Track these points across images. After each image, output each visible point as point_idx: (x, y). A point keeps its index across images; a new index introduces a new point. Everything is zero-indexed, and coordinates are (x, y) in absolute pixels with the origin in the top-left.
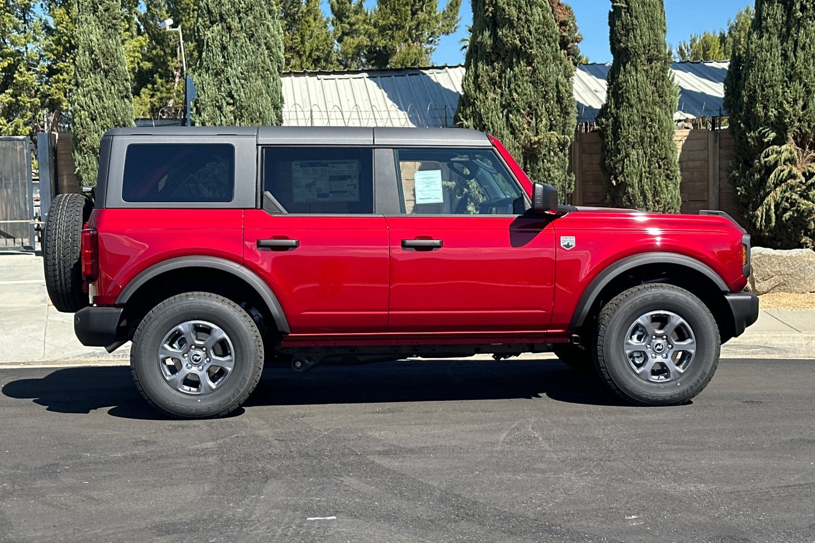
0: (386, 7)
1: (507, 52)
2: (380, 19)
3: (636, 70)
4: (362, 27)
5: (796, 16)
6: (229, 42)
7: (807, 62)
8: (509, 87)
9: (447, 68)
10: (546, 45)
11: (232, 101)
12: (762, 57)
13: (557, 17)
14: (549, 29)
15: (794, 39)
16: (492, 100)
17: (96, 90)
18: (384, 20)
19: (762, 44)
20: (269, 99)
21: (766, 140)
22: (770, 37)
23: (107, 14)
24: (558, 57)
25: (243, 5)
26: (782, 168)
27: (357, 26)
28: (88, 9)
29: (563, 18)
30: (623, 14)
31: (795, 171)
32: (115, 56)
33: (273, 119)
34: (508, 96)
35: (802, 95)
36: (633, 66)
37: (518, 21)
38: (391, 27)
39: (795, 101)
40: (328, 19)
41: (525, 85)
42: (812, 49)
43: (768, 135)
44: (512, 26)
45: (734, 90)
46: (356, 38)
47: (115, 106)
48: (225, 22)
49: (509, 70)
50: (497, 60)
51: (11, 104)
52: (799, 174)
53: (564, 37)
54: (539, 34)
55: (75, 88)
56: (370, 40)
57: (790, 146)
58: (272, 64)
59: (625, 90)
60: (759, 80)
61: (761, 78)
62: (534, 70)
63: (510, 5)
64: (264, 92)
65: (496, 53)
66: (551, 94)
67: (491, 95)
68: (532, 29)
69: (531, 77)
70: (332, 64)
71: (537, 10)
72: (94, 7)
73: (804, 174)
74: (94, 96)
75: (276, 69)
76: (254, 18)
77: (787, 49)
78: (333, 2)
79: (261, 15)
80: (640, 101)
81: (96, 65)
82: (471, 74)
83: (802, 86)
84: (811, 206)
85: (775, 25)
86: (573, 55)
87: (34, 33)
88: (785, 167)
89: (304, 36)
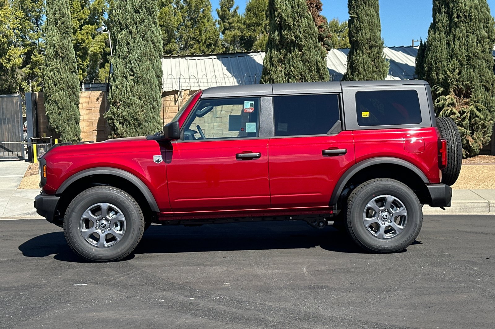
0: (250, 13)
1: (288, 43)
2: (247, 20)
3: (363, 53)
4: (236, 25)
5: (455, 21)
6: (131, 40)
7: (461, 47)
8: (289, 64)
9: (260, 52)
10: (310, 40)
11: (132, 74)
12: (435, 44)
13: (317, 23)
14: (311, 31)
15: (453, 34)
16: (280, 71)
17: (57, 68)
18: (249, 20)
19: (435, 37)
20: (154, 72)
21: (437, 93)
22: (440, 33)
23: (63, 25)
24: (317, 46)
25: (139, 19)
26: (447, 109)
27: (233, 24)
28: (53, 23)
29: (320, 23)
30: (355, 21)
31: (454, 110)
32: (68, 49)
33: (156, 83)
34: (289, 69)
35: (458, 66)
36: (361, 51)
37: (293, 26)
38: (253, 24)
39: (454, 70)
40: (216, 20)
41: (298, 62)
42: (464, 40)
43: (439, 89)
44: (290, 29)
45: (421, 63)
46: (233, 31)
47: (68, 77)
48: (129, 29)
49: (289, 54)
50: (282, 48)
51: (29, 73)
52: (457, 112)
53: (321, 35)
54: (306, 33)
55: (46, 67)
56: (241, 33)
57: (451, 96)
58: (155, 52)
59: (357, 64)
60: (434, 58)
61: (435, 57)
62: (303, 54)
63: (289, 17)
64: (151, 68)
65: (282, 44)
66: (313, 67)
67: (279, 68)
68: (301, 30)
69: (301, 58)
70: (219, 47)
71: (304, 20)
72: (56, 22)
73: (460, 112)
74: (55, 72)
75: (158, 55)
76: (145, 26)
77: (449, 40)
78: (219, 10)
79: (149, 25)
80: (365, 71)
81: (57, 54)
82: (268, 56)
83: (458, 61)
84: (463, 130)
85: (443, 26)
86: (327, 45)
87: (42, 32)
88: (449, 108)
89: (201, 31)
